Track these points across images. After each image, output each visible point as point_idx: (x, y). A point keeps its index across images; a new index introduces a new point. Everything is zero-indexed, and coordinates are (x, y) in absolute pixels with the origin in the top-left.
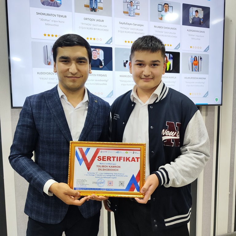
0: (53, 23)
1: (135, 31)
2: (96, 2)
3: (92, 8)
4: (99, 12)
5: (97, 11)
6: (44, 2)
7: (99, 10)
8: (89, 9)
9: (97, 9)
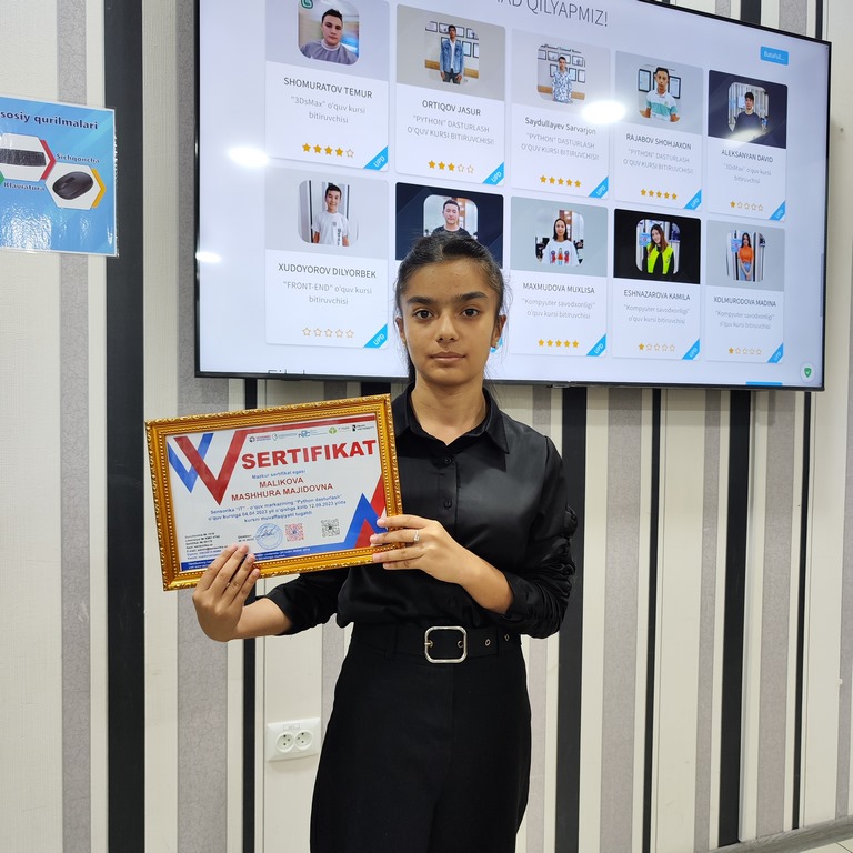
0: (332, 112)
1: (570, 147)
2: (458, 53)
3: (449, 71)
4: (466, 84)
5: (462, 81)
6: (307, 47)
7: (466, 78)
8: (437, 73)
9: (462, 74)
